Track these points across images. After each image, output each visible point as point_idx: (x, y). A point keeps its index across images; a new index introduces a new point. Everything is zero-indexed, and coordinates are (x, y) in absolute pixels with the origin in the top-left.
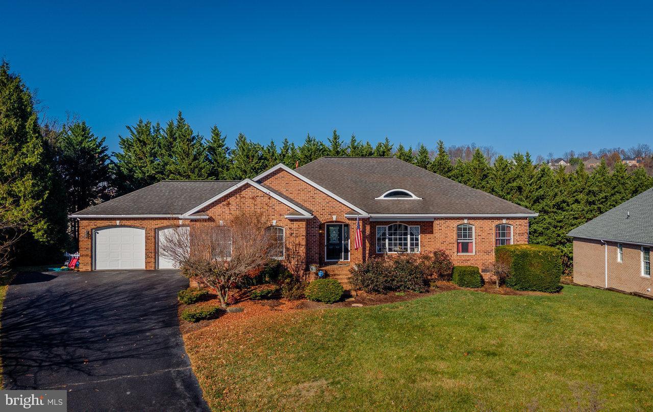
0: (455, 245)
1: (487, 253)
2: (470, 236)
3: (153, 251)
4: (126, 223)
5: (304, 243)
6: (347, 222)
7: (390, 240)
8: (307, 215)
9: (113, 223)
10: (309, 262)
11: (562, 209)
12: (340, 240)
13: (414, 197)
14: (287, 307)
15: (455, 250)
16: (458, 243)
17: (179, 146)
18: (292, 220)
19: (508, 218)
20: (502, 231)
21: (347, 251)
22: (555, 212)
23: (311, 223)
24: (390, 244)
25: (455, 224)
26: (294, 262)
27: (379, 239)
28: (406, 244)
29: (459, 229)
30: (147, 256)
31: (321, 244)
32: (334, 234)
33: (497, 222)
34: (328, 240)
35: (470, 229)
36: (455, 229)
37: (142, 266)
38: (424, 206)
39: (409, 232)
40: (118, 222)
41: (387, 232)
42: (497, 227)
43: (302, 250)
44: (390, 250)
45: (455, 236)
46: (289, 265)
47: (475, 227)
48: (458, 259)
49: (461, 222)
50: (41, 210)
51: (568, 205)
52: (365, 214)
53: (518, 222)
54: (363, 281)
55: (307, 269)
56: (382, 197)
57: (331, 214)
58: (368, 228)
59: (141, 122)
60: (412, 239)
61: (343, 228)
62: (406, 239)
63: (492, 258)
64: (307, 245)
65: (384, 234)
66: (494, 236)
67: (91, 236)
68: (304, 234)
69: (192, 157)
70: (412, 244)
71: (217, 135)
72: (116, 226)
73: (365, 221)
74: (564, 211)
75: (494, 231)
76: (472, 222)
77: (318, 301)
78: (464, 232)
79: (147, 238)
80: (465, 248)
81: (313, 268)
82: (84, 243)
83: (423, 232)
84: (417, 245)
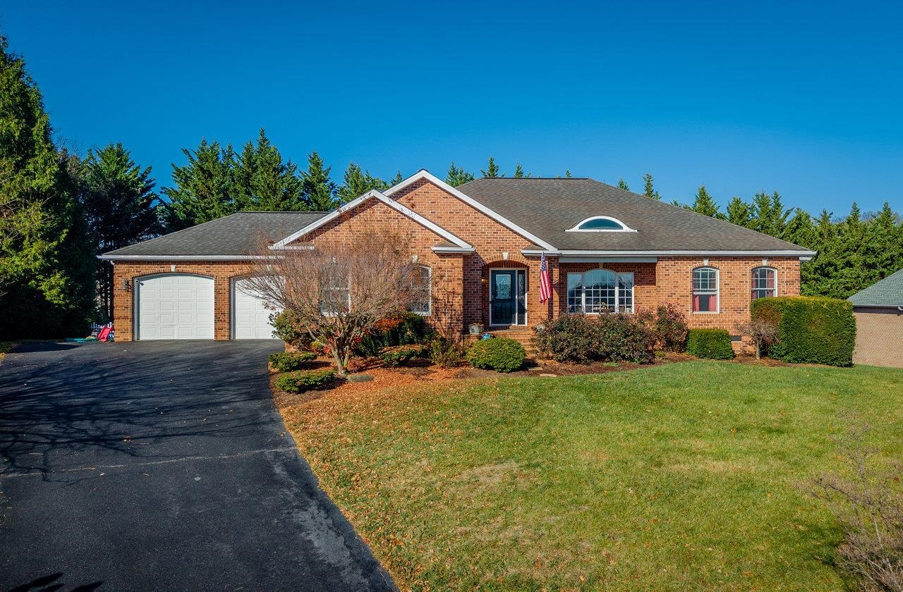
0: (690, 299)
1: (739, 310)
2: (713, 285)
3: (225, 314)
4: (185, 267)
5: (460, 290)
6: (525, 261)
7: (588, 294)
8: (465, 247)
9: (166, 268)
10: (467, 320)
11: (827, 275)
12: (512, 292)
13: (626, 229)
14: (439, 378)
15: (690, 306)
16: (694, 297)
17: (259, 178)
18: (442, 255)
19: (770, 258)
20: (761, 278)
21: (522, 311)
22: (817, 280)
23: (469, 260)
24: (588, 301)
25: (689, 266)
26: (445, 320)
27: (572, 294)
28: (612, 301)
29: (695, 275)
30: (217, 320)
31: (484, 299)
32: (504, 280)
33: (754, 264)
34: (495, 293)
35: (713, 275)
36: (690, 275)
37: (211, 335)
38: (642, 239)
39: (617, 282)
40: (173, 268)
41: (583, 282)
42: (754, 271)
43: (458, 302)
44: (589, 309)
45: (690, 286)
46: (438, 324)
47: (721, 272)
48: (694, 320)
49: (698, 264)
50: (56, 257)
51: (836, 270)
52: (552, 250)
53: (786, 264)
54: (555, 343)
55: (465, 331)
56: (576, 229)
57: (501, 249)
58: (556, 272)
59: (204, 144)
60: (621, 293)
61: (518, 270)
62: (612, 293)
63: (747, 316)
64: (465, 295)
65: (579, 286)
66: (748, 285)
67: (132, 288)
68: (461, 276)
69: (280, 195)
70: (621, 301)
71: (317, 164)
72: (170, 274)
73: (551, 259)
74: (830, 278)
75: (748, 278)
76: (715, 263)
77: (489, 368)
78: (703, 281)
79: (217, 292)
80: (704, 304)
81: (475, 329)
82: (121, 299)
83: (638, 282)
84: (629, 301)
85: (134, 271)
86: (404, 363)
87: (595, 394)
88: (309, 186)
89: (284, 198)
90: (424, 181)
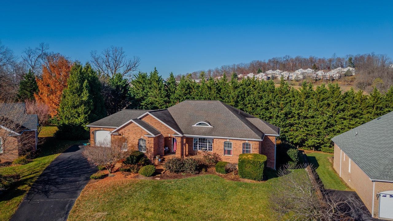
0: (223, 151)
1: (238, 156)
2: (231, 147)
4: (105, 129)
5: (153, 146)
6: (174, 137)
7: (199, 144)
9: (100, 129)
13: (210, 126)
15: (223, 153)
16: (225, 150)
18: (148, 137)
19: (249, 140)
20: (246, 146)
24: (199, 146)
25: (223, 141)
27: (195, 144)
28: (206, 147)
29: (225, 143)
33: (244, 142)
35: (231, 144)
36: (223, 144)
38: (211, 131)
39: (208, 141)
40: (102, 129)
41: (198, 141)
42: (244, 144)
43: (152, 150)
44: (199, 149)
45: (223, 147)
46: (148, 155)
47: (233, 143)
48: (225, 158)
49: (226, 140)
50: (88, 118)
52: (180, 135)
53: (254, 142)
55: (155, 158)
56: (195, 125)
57: (168, 133)
60: (209, 145)
62: (206, 145)
65: (197, 142)
66: (242, 148)
67: (93, 133)
68: (153, 143)
70: (209, 147)
73: (182, 137)
75: (242, 146)
76: (231, 141)
78: (227, 145)
79: (111, 135)
80: (229, 152)
81: (157, 157)
82: (92, 136)
84: (211, 148)
85: (94, 129)
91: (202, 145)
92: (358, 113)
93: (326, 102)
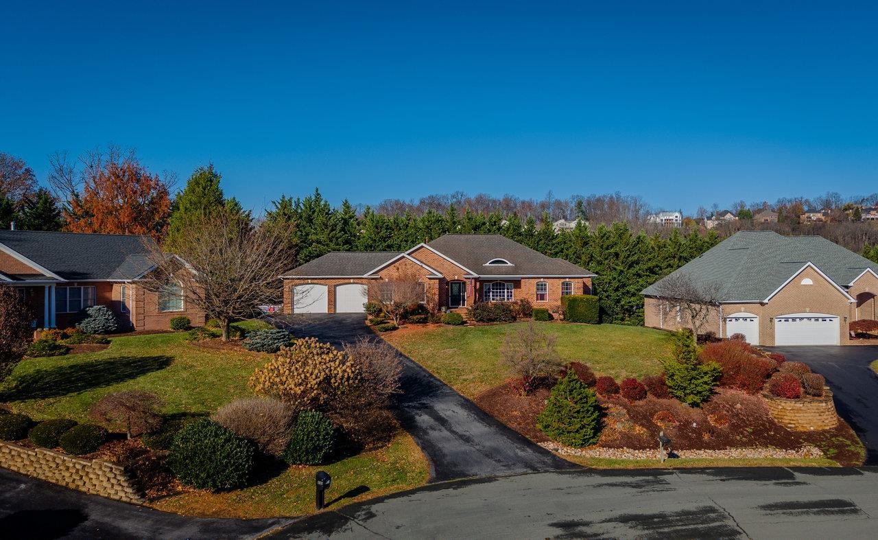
0: (535, 296)
1: (556, 300)
2: (545, 289)
3: (332, 301)
4: (315, 281)
5: (437, 293)
6: (465, 280)
7: (493, 292)
8: (440, 276)
9: (306, 281)
10: (440, 305)
12: (460, 292)
13: (509, 264)
14: (431, 327)
15: (535, 298)
16: (537, 295)
17: (319, 219)
18: (430, 279)
19: (570, 278)
20: (566, 286)
21: (464, 300)
23: (441, 280)
24: (493, 296)
25: (535, 281)
26: (431, 305)
27: (486, 292)
28: (504, 296)
29: (538, 285)
30: (329, 304)
31: (447, 295)
32: (456, 288)
33: (563, 280)
34: (452, 292)
35: (545, 285)
36: (535, 285)
37: (326, 311)
38: (515, 270)
39: (506, 287)
40: (309, 281)
41: (491, 287)
42: (563, 283)
43: (437, 297)
44: (493, 299)
45: (535, 290)
46: (429, 307)
47: (548, 283)
48: (536, 304)
49: (539, 280)
52: (476, 275)
53: (576, 280)
54: (474, 315)
55: (440, 310)
56: (488, 264)
57: (454, 275)
58: (478, 284)
59: (284, 197)
60: (508, 292)
61: (461, 284)
62: (504, 292)
63: (559, 303)
64: (439, 294)
65: (489, 289)
66: (560, 289)
67: (291, 290)
68: (438, 287)
69: (330, 228)
70: (508, 296)
71: (348, 207)
72: (308, 284)
73: (476, 280)
75: (560, 286)
76: (546, 280)
77: (449, 324)
78: (541, 287)
79: (329, 292)
80: (542, 297)
81: (443, 309)
82: (286, 294)
83: (515, 287)
84: (511, 296)
85: (292, 283)
86: (418, 322)
87: (485, 332)
88: (346, 222)
89: (332, 230)
90: (422, 247)
91: (500, 292)
92: (657, 266)
93: (612, 250)
